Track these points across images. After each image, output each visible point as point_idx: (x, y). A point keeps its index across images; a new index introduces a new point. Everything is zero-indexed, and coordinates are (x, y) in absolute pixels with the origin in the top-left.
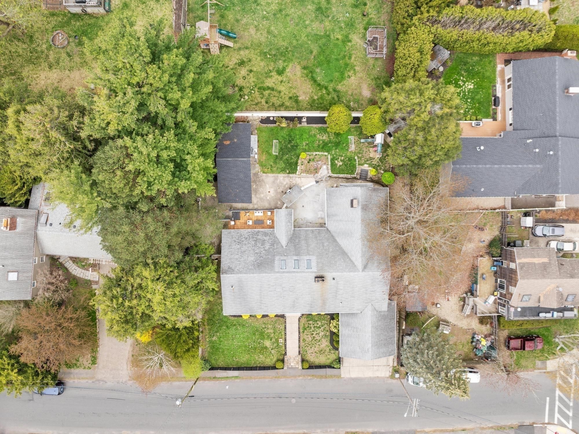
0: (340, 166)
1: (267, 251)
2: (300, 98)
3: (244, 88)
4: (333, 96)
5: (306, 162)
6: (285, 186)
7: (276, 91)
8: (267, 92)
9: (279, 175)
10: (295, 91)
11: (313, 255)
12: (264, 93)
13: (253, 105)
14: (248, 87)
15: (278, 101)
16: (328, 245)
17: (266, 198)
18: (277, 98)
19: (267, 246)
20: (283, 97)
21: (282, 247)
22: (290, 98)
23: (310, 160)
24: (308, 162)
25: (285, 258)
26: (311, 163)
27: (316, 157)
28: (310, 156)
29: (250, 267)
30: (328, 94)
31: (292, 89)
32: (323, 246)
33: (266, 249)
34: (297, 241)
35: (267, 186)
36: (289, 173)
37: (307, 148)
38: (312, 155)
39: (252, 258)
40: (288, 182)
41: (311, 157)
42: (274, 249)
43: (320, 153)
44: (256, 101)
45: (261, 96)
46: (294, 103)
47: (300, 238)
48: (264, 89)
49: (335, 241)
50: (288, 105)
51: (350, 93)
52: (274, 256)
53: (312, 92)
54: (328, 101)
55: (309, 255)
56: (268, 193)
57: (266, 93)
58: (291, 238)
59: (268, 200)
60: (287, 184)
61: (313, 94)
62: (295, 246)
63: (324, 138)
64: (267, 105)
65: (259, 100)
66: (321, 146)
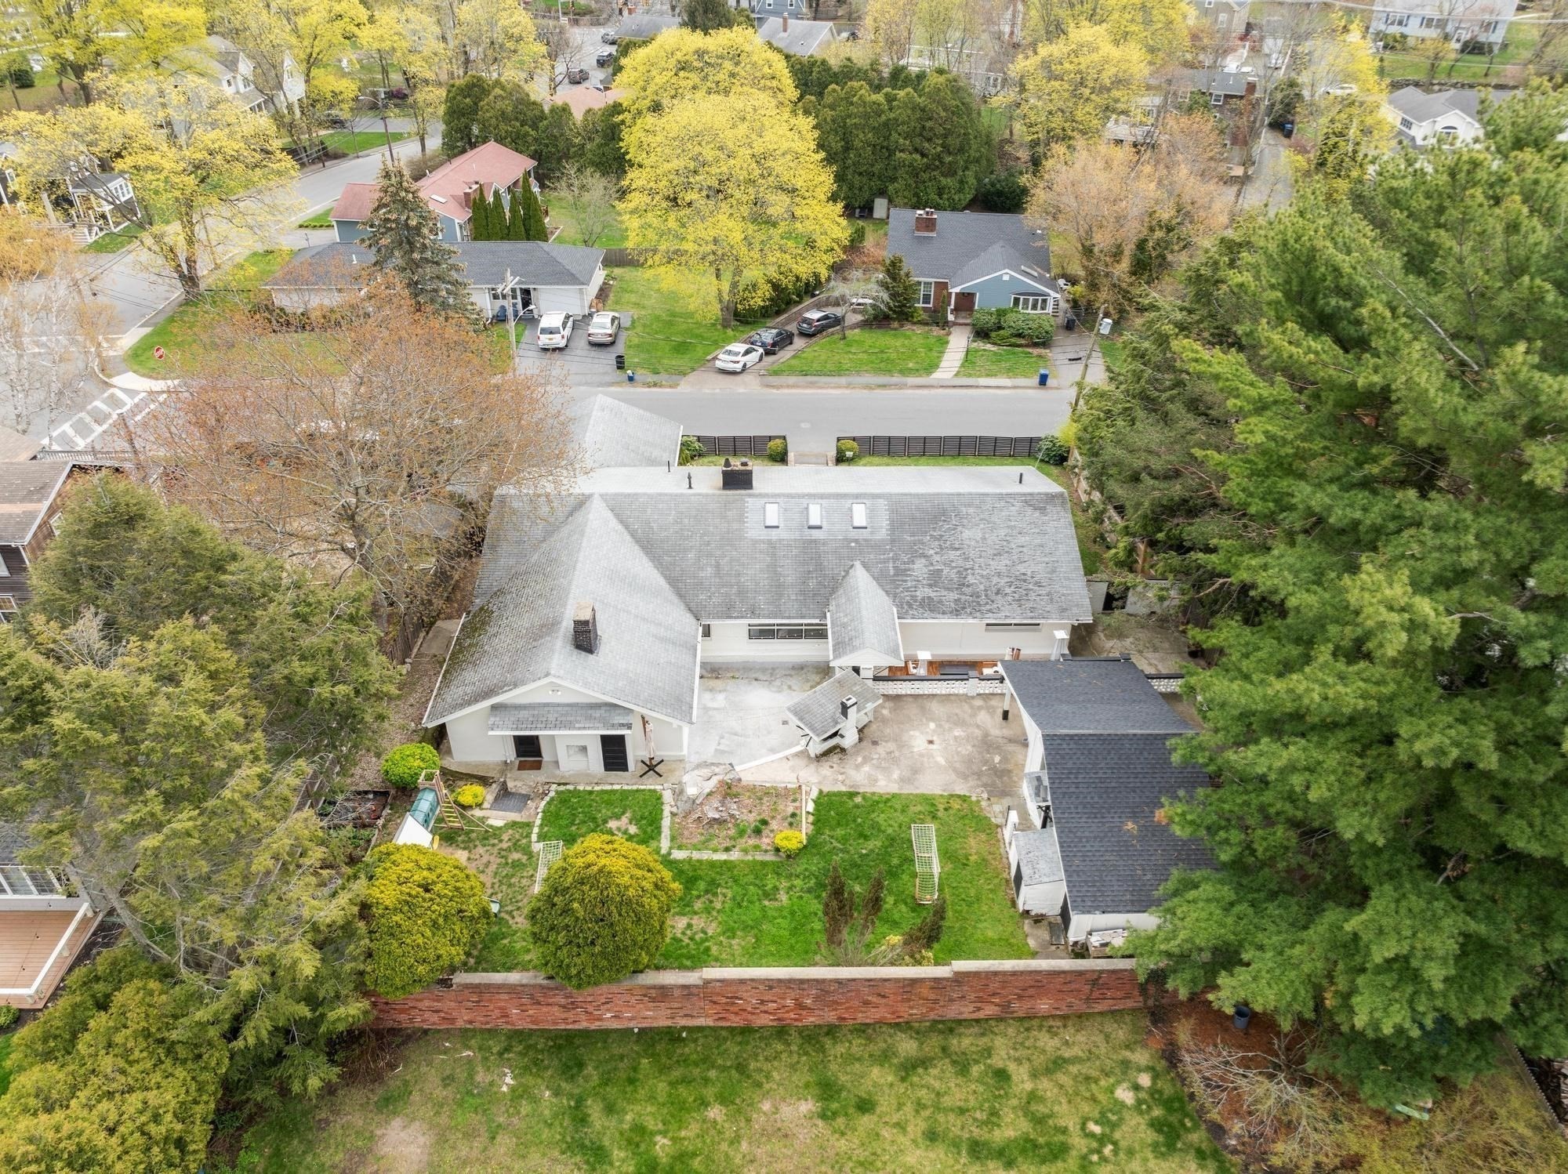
0: (618, 817)
1: (915, 554)
2: (807, 1106)
3: (1155, 1146)
4: (612, 1122)
5: (774, 825)
6: (866, 760)
7: (956, 1144)
8: (1011, 1133)
9: (894, 788)
10: (842, 1145)
11: (755, 542)
12: (1025, 1126)
13: (1075, 1060)
14: (1131, 1152)
15: (937, 1084)
16: (701, 569)
17: (939, 726)
18: (947, 1101)
19: (919, 568)
20: (909, 1108)
21: (865, 565)
22: (865, 1106)
23: (758, 832)
24: (765, 822)
25: (854, 534)
26: (752, 818)
27: (728, 844)
28: (756, 847)
29: (971, 510)
30: (639, 1129)
31: (862, 1154)
32: (718, 566)
33: (923, 560)
34: (812, 584)
35: (941, 760)
36: (852, 795)
37: (771, 881)
38: (745, 851)
39: (969, 535)
40: (852, 772)
41: (752, 842)
42: (895, 560)
43: (706, 855)
44: (1063, 1078)
45: (1041, 1109)
46: (843, 1078)
47: (802, 592)
48: (1028, 1147)
49: (674, 582)
50: (876, 1071)
51: (505, 1142)
52: (893, 541)
53: (735, 1141)
54: (642, 1093)
55: (770, 542)
56: (935, 738)
57: (1011, 1128)
58: (834, 590)
59: (932, 720)
60: (858, 767)
61: (730, 1131)
62: (820, 567)
63: (681, 923)
64: (997, 1061)
65: (1045, 1085)
66: (702, 885)
